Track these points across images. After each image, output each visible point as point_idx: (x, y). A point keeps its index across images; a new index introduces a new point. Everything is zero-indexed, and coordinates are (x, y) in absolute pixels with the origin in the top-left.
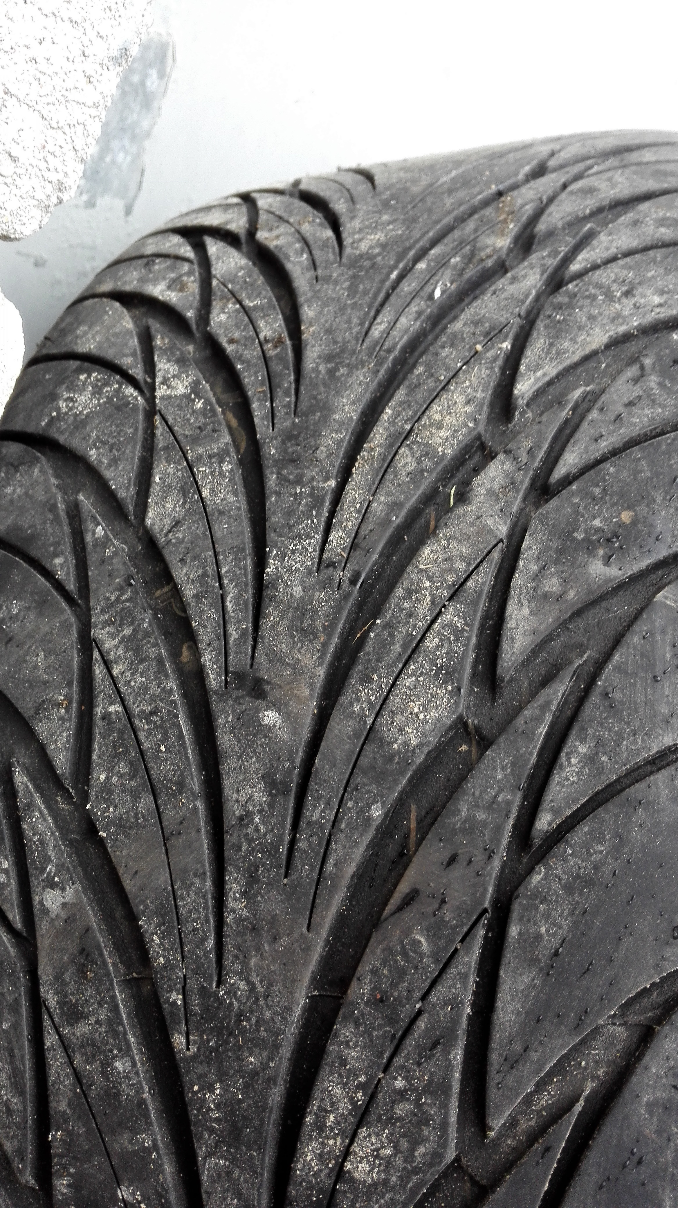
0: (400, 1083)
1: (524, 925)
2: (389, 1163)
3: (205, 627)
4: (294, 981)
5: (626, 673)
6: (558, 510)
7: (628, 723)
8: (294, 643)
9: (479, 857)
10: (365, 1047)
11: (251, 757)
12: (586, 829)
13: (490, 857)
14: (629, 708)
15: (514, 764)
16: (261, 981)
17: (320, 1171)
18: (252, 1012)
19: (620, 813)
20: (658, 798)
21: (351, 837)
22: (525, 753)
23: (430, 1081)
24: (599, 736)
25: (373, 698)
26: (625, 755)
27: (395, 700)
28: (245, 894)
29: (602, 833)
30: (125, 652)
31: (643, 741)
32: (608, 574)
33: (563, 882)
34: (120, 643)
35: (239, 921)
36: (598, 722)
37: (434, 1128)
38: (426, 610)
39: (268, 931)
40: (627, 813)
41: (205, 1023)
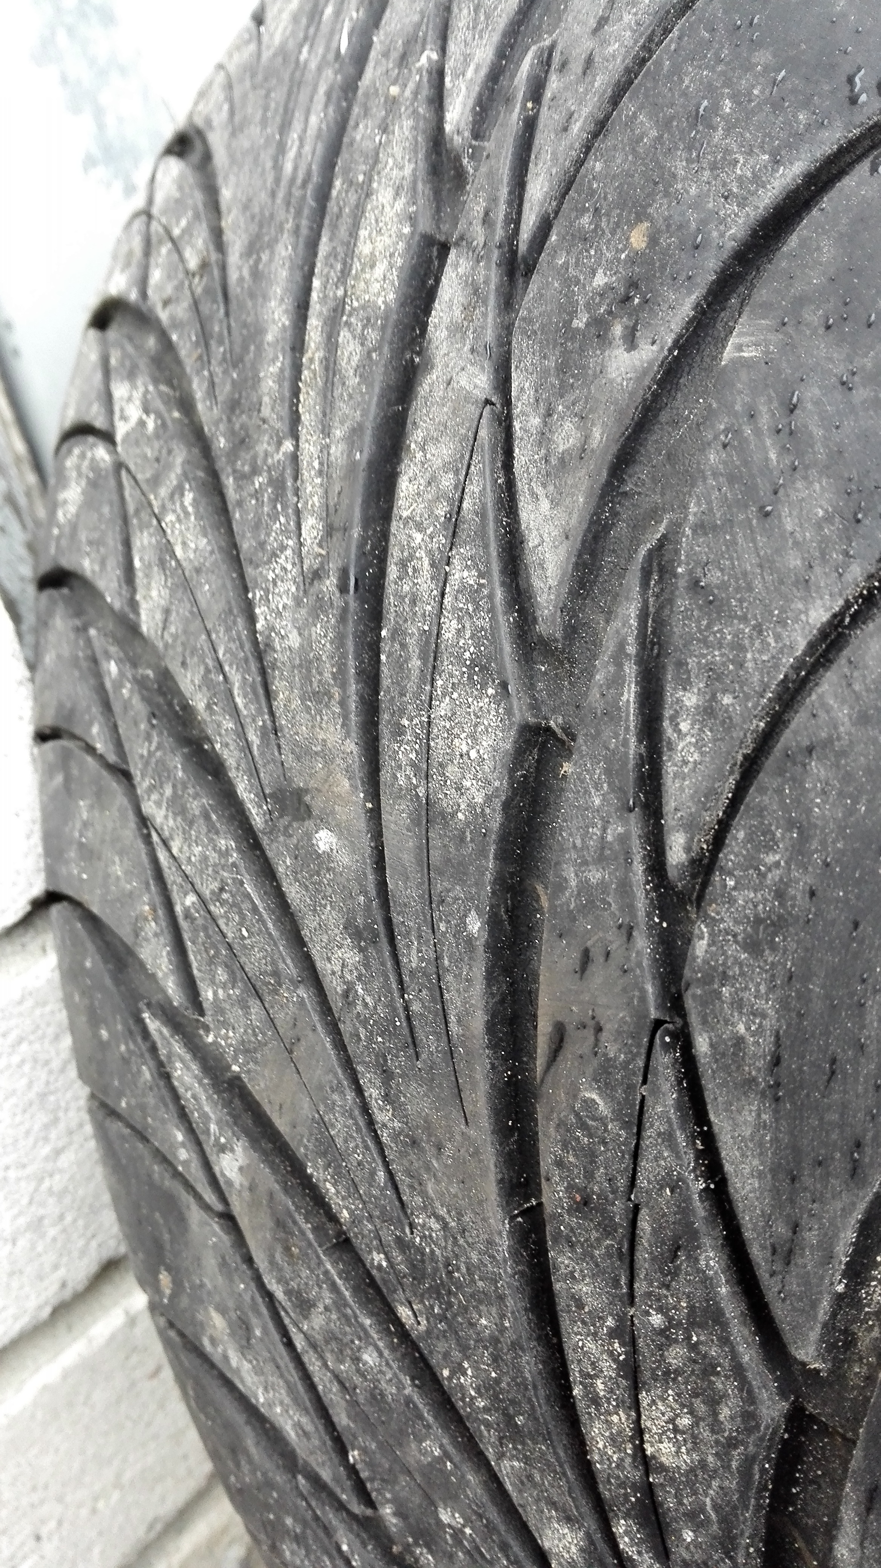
0: (657, 1320)
1: (713, 1029)
2: (694, 1437)
3: (227, 745)
4: (480, 1203)
5: (715, 528)
6: (542, 295)
7: (744, 619)
8: (314, 718)
9: (616, 943)
10: (594, 1275)
11: (325, 906)
12: (741, 835)
13: (630, 936)
14: (738, 589)
15: (608, 772)
16: (449, 1212)
17: (622, 1460)
18: (457, 1257)
19: (783, 784)
20: (836, 728)
21: (460, 974)
22: (616, 747)
23: (691, 1308)
24: (707, 664)
25: (413, 756)
26: (756, 678)
27: (438, 745)
28: (386, 1097)
29: (767, 832)
30: (175, 820)
31: (778, 637)
32: (638, 363)
33: (740, 938)
34: (167, 810)
35: (395, 1136)
36: (698, 640)
37: (726, 1376)
38: (429, 582)
39: (428, 1141)
40: (793, 779)
41: (419, 1283)
